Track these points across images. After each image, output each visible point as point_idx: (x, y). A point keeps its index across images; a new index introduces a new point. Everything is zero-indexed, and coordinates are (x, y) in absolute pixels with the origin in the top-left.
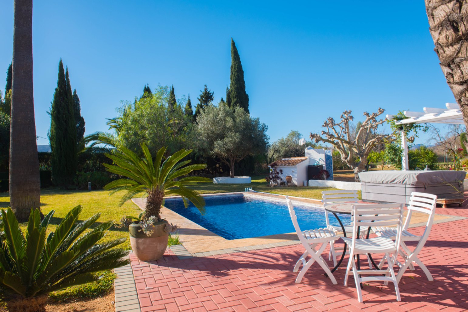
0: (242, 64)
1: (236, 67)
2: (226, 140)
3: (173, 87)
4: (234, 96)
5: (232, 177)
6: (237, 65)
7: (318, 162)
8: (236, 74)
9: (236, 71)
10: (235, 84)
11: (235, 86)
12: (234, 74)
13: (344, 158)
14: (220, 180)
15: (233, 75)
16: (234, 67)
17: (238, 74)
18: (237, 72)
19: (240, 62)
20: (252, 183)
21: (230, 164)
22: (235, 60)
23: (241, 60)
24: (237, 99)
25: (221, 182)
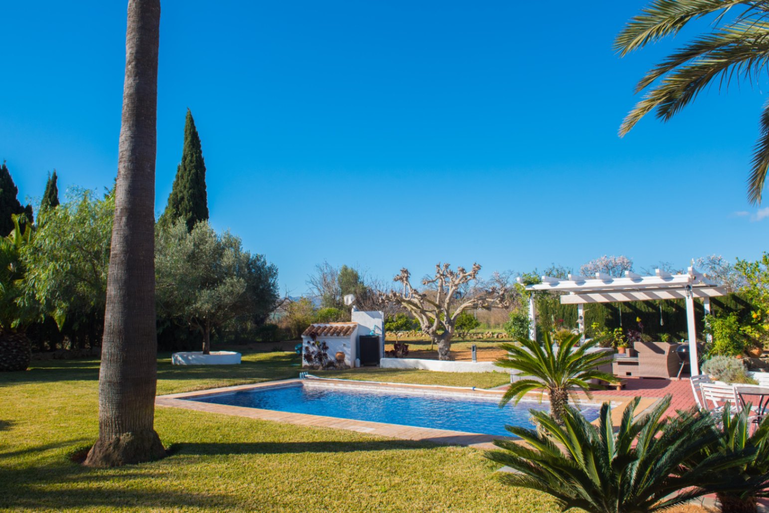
0: (203, 155)
1: (194, 159)
2: (222, 289)
3: (55, 174)
4: (188, 208)
5: (206, 352)
6: (196, 156)
7: (374, 331)
8: (193, 171)
9: (194, 166)
10: (190, 188)
11: (190, 192)
12: (190, 171)
13: (426, 327)
14: (193, 359)
15: (187, 172)
16: (189, 158)
17: (197, 171)
18: (196, 167)
19: (201, 152)
20: (243, 362)
21: (205, 331)
22: (193, 147)
23: (202, 148)
24: (193, 214)
25: (194, 362)
